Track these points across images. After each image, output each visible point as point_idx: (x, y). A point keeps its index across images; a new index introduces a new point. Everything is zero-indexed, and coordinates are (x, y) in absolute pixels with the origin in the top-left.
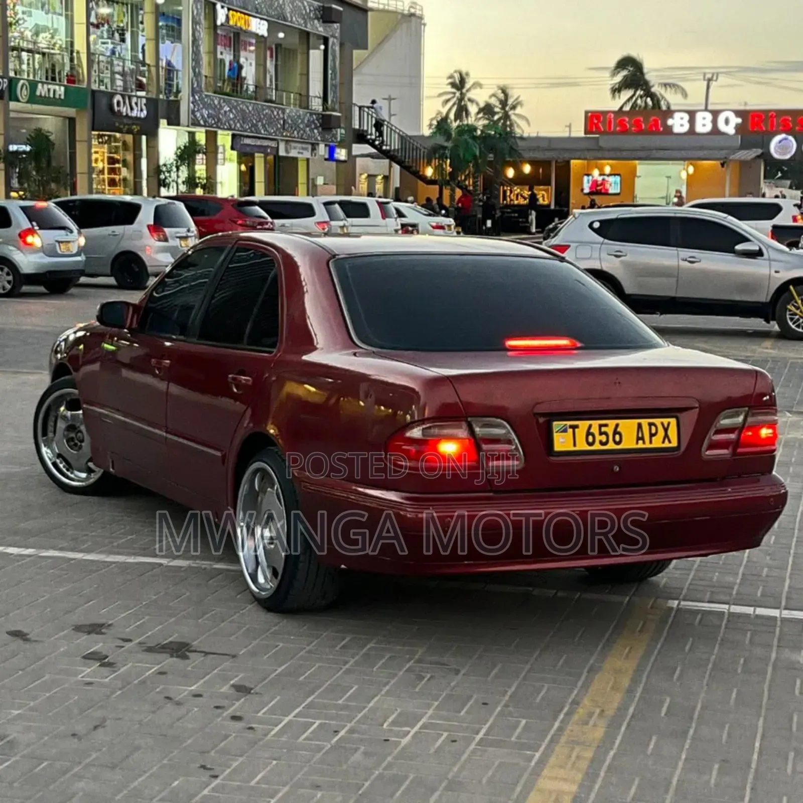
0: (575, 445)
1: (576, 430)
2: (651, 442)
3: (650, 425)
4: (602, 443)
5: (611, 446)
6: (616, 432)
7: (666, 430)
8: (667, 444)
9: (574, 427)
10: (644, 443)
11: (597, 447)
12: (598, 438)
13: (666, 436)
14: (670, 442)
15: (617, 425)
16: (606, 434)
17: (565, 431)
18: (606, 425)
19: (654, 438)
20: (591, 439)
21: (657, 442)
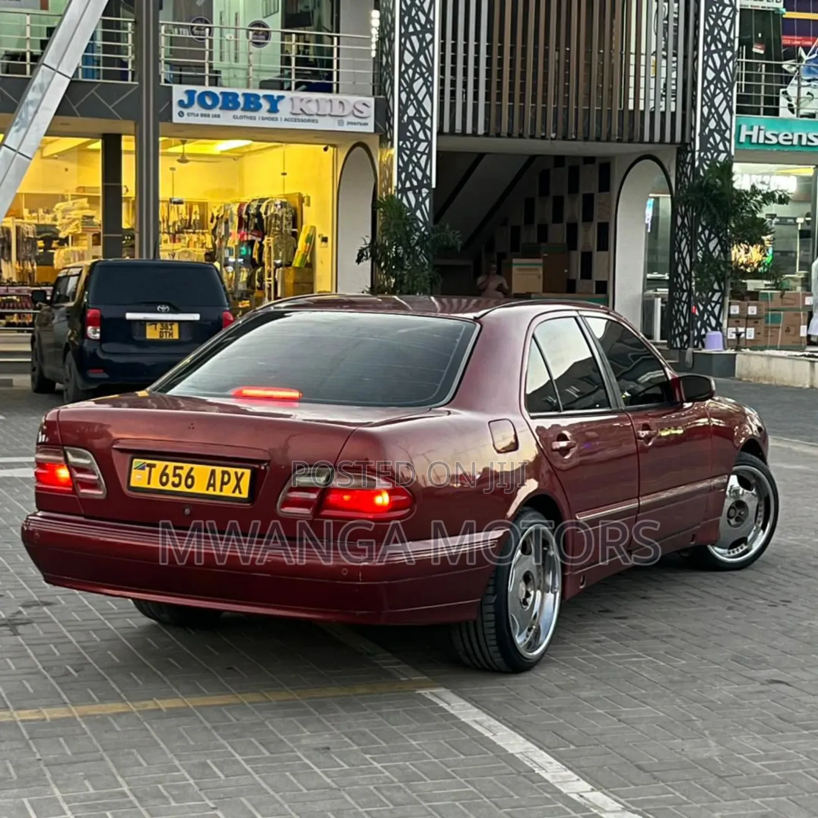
0: (149, 483)
1: (153, 469)
2: (221, 490)
3: (224, 473)
4: (174, 485)
5: (182, 488)
6: (189, 476)
7: (239, 480)
8: (237, 494)
9: (151, 466)
10: (214, 490)
11: (169, 487)
12: (171, 479)
13: (238, 486)
14: (240, 492)
15: (192, 469)
16: (180, 476)
17: (143, 469)
18: (181, 468)
19: (225, 487)
20: (164, 479)
21: (228, 491)
